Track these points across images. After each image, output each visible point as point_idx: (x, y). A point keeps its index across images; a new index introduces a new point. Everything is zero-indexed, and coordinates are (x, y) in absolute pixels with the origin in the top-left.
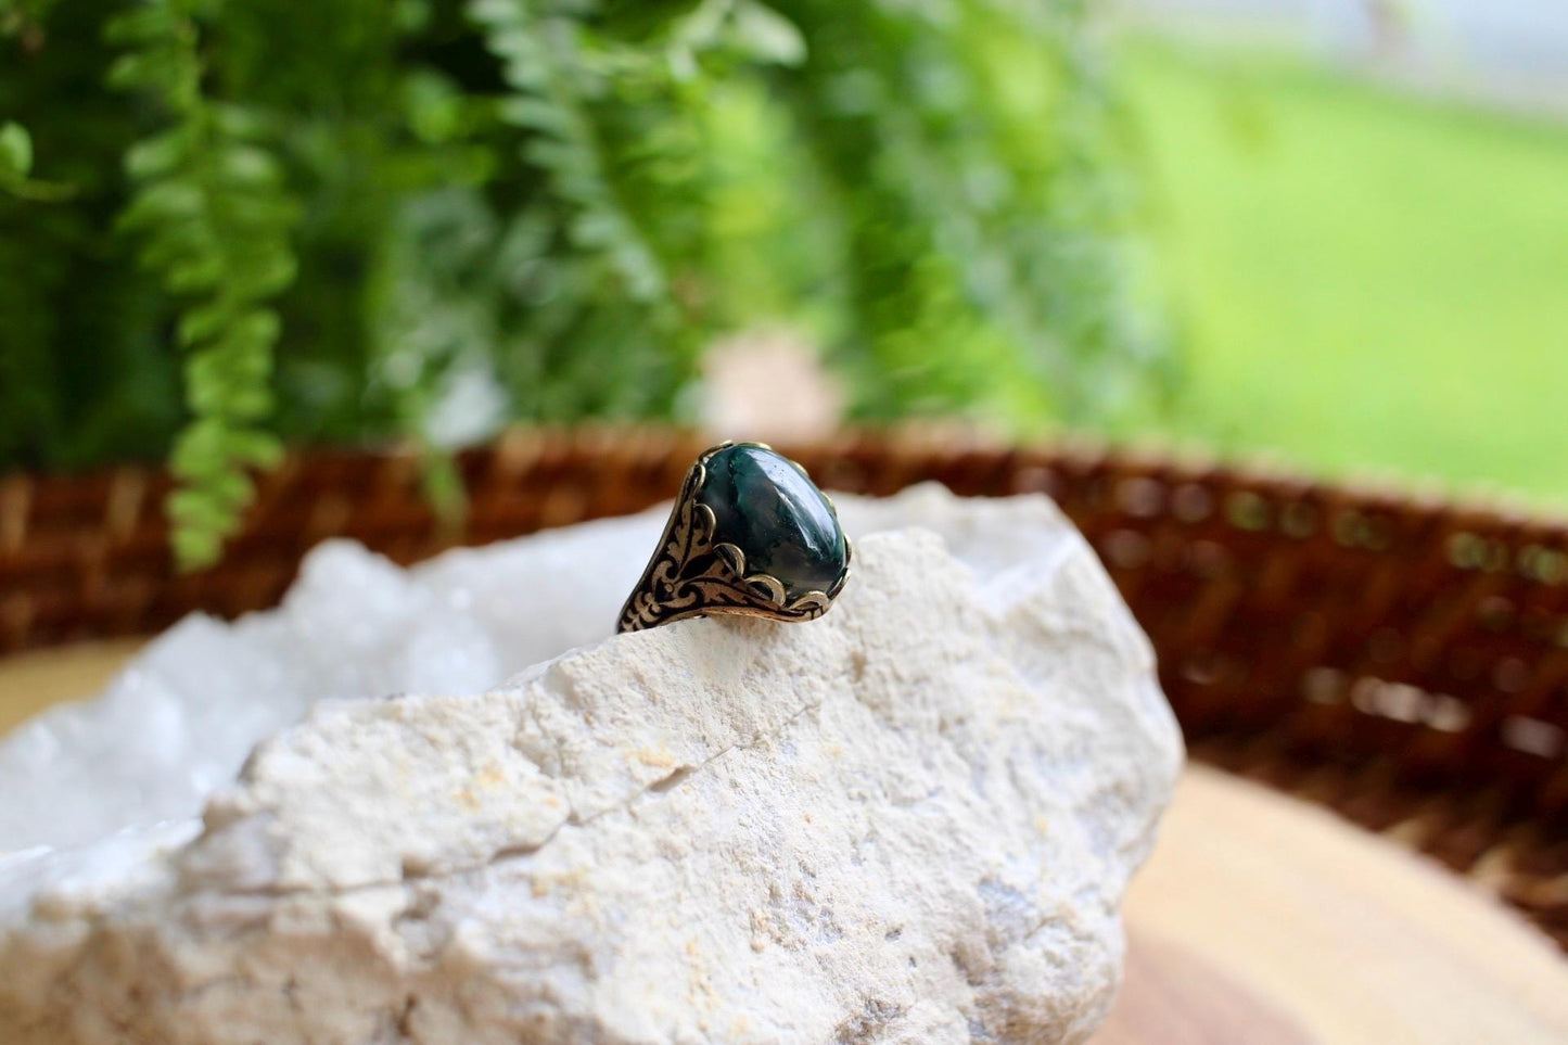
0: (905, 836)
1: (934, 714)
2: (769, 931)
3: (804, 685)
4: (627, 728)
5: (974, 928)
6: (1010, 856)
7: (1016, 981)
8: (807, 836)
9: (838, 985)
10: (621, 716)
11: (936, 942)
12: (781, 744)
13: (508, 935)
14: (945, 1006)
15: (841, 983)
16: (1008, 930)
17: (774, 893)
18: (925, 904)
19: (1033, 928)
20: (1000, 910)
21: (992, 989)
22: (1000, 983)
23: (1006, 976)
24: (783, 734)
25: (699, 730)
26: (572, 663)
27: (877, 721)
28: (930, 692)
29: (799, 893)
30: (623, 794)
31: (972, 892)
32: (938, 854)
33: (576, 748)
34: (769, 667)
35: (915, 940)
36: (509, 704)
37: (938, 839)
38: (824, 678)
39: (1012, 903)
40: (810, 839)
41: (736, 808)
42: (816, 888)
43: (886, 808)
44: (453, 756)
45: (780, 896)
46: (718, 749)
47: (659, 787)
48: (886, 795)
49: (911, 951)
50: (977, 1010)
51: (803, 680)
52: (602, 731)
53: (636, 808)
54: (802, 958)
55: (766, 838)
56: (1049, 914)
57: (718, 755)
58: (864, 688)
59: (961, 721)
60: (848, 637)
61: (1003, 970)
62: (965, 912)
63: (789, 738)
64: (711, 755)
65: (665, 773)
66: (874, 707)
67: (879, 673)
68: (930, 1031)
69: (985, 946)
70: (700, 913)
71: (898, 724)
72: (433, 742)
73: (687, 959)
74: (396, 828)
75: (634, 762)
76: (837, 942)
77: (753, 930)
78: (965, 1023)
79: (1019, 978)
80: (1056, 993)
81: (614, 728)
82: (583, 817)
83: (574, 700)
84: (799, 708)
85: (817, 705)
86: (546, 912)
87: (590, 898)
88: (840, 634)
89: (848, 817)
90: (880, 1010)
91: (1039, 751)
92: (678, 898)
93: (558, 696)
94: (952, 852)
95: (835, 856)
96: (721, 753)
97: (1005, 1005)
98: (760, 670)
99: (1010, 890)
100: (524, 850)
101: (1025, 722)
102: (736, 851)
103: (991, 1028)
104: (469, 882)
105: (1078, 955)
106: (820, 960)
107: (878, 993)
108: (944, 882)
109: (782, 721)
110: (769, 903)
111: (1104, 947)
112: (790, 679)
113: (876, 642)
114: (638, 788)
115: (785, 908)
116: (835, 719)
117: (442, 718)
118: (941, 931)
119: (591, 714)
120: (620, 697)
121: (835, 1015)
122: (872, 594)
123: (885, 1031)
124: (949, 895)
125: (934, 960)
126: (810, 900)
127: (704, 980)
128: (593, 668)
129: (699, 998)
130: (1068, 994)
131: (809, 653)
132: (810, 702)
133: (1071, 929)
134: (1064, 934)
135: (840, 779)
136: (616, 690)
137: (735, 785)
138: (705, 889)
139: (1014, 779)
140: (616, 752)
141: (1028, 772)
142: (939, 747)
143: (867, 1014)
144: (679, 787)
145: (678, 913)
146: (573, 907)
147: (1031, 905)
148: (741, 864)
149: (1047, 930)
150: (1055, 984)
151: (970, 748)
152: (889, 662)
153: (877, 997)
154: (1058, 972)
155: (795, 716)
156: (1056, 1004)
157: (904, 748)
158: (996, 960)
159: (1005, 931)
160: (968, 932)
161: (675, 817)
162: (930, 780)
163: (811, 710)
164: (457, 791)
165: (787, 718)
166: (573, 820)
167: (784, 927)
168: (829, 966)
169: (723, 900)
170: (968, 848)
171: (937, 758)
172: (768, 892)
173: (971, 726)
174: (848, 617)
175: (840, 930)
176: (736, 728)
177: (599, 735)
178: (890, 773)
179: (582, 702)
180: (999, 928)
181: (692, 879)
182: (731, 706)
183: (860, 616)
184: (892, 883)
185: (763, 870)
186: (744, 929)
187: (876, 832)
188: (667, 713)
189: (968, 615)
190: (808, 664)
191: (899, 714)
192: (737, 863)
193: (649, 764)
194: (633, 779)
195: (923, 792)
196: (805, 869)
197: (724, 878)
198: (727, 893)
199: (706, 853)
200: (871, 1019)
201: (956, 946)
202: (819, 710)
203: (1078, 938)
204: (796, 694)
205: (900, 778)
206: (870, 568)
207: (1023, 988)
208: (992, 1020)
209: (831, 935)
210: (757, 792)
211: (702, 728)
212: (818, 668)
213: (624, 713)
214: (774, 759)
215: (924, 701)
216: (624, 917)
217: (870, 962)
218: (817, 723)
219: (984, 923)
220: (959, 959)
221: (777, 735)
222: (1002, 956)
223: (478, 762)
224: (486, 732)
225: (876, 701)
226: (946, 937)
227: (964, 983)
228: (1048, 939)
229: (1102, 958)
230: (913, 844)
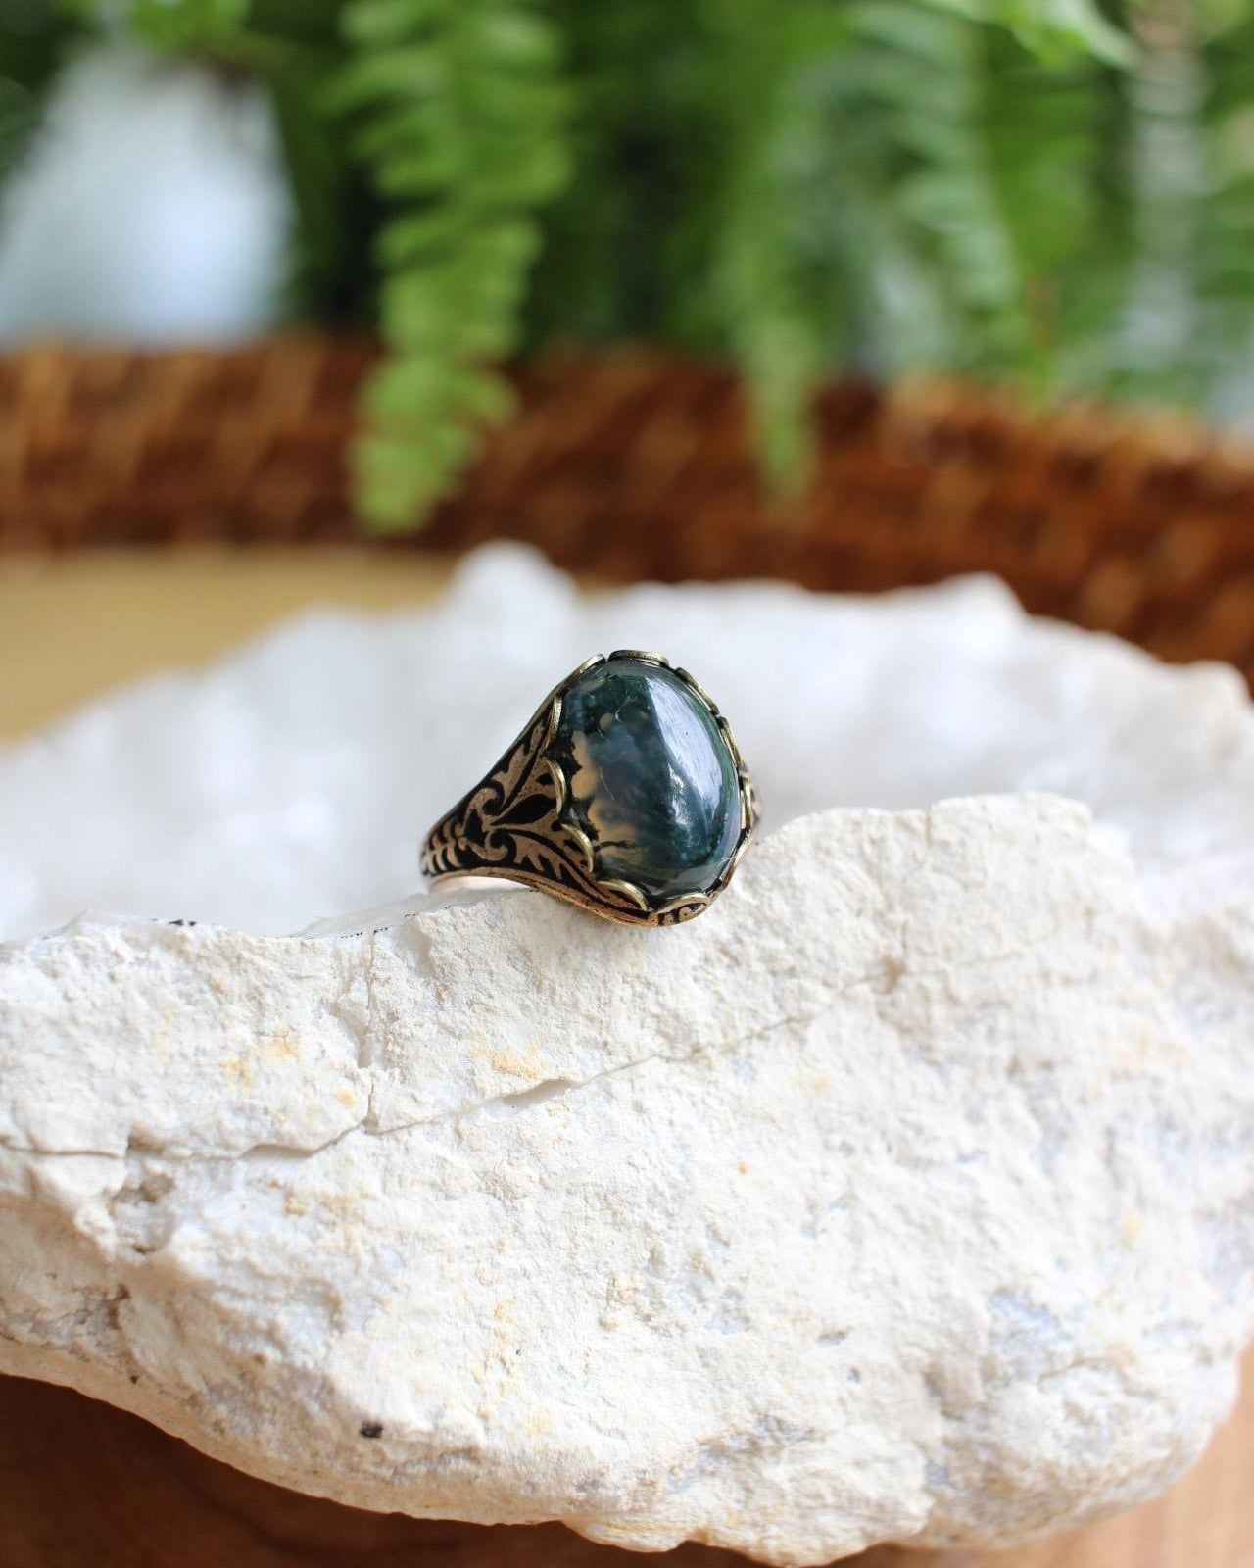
0: (901, 1209)
1: (1003, 1052)
2: (635, 1304)
3: (792, 991)
4: (489, 1017)
5: (964, 1350)
6: (1061, 1263)
7: (1006, 1432)
8: (733, 1192)
9: (721, 1390)
10: (484, 998)
11: (901, 1356)
12: (736, 1062)
13: (237, 1254)
14: (895, 1435)
15: (728, 1388)
16: (1018, 1363)
17: (655, 1260)
18: (900, 1306)
19: (1058, 1367)
20: (1012, 1335)
21: (971, 1431)
22: (984, 1427)
23: (995, 1421)
24: (742, 1050)
25: (600, 1033)
26: (435, 920)
27: (906, 1050)
28: (1003, 1021)
29: (695, 1261)
30: (453, 1104)
31: (978, 1304)
32: (943, 1241)
33: (406, 1032)
34: (740, 959)
35: (870, 1350)
36: (337, 955)
37: (949, 1220)
38: (826, 984)
39: (1037, 1330)
40: (736, 1196)
41: (628, 1141)
42: (725, 1262)
43: (885, 1168)
44: (238, 1010)
45: (664, 1264)
46: (625, 1061)
47: (515, 1100)
48: (889, 1149)
49: (855, 1363)
50: (944, 1451)
51: (792, 983)
52: (451, 1016)
53: (464, 1125)
54: (674, 1348)
55: (663, 1186)
56: (1087, 1354)
57: (623, 1068)
58: (893, 1004)
59: (1048, 1066)
60: (882, 934)
61: (994, 1412)
62: (958, 1327)
63: (749, 1055)
64: (610, 1067)
65: (523, 1085)
66: (904, 1031)
67: (920, 987)
68: (859, 1464)
69: (976, 1376)
70: (529, 1268)
71: (940, 1057)
72: (217, 988)
73: (492, 1323)
74: (135, 1088)
75: (483, 1063)
76: (741, 1336)
77: (608, 1300)
78: (921, 1461)
79: (1012, 1428)
80: (1065, 1459)
81: (469, 1012)
82: (383, 1125)
83: (427, 966)
84: (775, 1018)
85: (806, 1019)
86: (294, 1237)
87: (357, 1231)
88: (871, 930)
89: (813, 1172)
90: (780, 1429)
91: (1167, 1124)
92: (500, 1247)
93: (410, 955)
94: (967, 1243)
95: (771, 1222)
96: (628, 1066)
97: (984, 1456)
98: (726, 961)
99: (1042, 1311)
100: (294, 1152)
101: (1156, 1081)
102: (610, 1197)
103: (957, 1477)
104: (212, 1175)
105: (1119, 1415)
106: (702, 1354)
107: (782, 1408)
108: (939, 1280)
109: (743, 1033)
110: (647, 1269)
111: (1171, 1411)
112: (770, 979)
113: (927, 948)
114: (475, 1099)
115: (667, 1280)
116: (835, 1039)
117: (236, 962)
118: (913, 1344)
119: (446, 988)
120: (491, 973)
121: (703, 1426)
122: (935, 880)
123: (785, 1454)
124: (942, 1300)
125: (892, 1377)
126: (709, 1275)
127: (509, 1354)
128: (461, 929)
129: (496, 1374)
130: (1084, 1465)
131: (810, 948)
132: (795, 1014)
133: (1123, 1378)
134: (1110, 1384)
135: (816, 1120)
136: (486, 964)
137: (639, 1108)
138: (548, 1238)
139: (1109, 1158)
140: (463, 1046)
141: (1139, 1154)
142: (1000, 1095)
143: (760, 1431)
144: (541, 1108)
145: (495, 1265)
146: (331, 1238)
147: (1067, 1337)
148: (615, 1214)
149: (1084, 1373)
150: (1067, 1447)
151: (1051, 1104)
152: (942, 975)
153: (779, 1414)
154: (1080, 1432)
155: (767, 1028)
156: (1062, 1473)
157: (939, 1088)
158: (990, 1396)
159: (1011, 1363)
160: (953, 1354)
161: (521, 1145)
162: (968, 1139)
163: (795, 1025)
164: (232, 1057)
165: (752, 1030)
166: (370, 1124)
167: (658, 1304)
168: (713, 1363)
169: (572, 1256)
170: (994, 1242)
171: (992, 1111)
172: (646, 1255)
173: (1062, 1075)
174: (890, 907)
175: (747, 1320)
176: (665, 1035)
177: (443, 1017)
178: (903, 1121)
179: (438, 970)
180: (1003, 1358)
181: (531, 1223)
182: (662, 1006)
183: (910, 908)
184: (856, 1269)
185: (646, 1227)
186: (597, 1296)
187: (855, 1197)
188: (553, 1005)
189: (1102, 922)
190: (806, 964)
191: (942, 1045)
192: (609, 1212)
193: (502, 1070)
194: (472, 1085)
195: (950, 1155)
196: (714, 1232)
197: (582, 1227)
198: (582, 1248)
199: (564, 1194)
200: (763, 1438)
201: (932, 1366)
202: (807, 1026)
203: (1129, 1392)
204: (776, 999)
205: (919, 1130)
206: (945, 845)
207: (1014, 1442)
208: (961, 1469)
209: (732, 1322)
210: (671, 1123)
211: (604, 1031)
212: (820, 971)
213: (491, 996)
214: (717, 1081)
215: (991, 1032)
216: (403, 1263)
217: (781, 1369)
218: (802, 1041)
219: (983, 1345)
220: (934, 1382)
221: (730, 1050)
222: (998, 1393)
223: (270, 1024)
224: (293, 987)
225: (907, 1023)
226: (917, 1353)
227: (936, 1414)
228: (1080, 1387)
229: (1164, 1424)
230: (909, 1221)
